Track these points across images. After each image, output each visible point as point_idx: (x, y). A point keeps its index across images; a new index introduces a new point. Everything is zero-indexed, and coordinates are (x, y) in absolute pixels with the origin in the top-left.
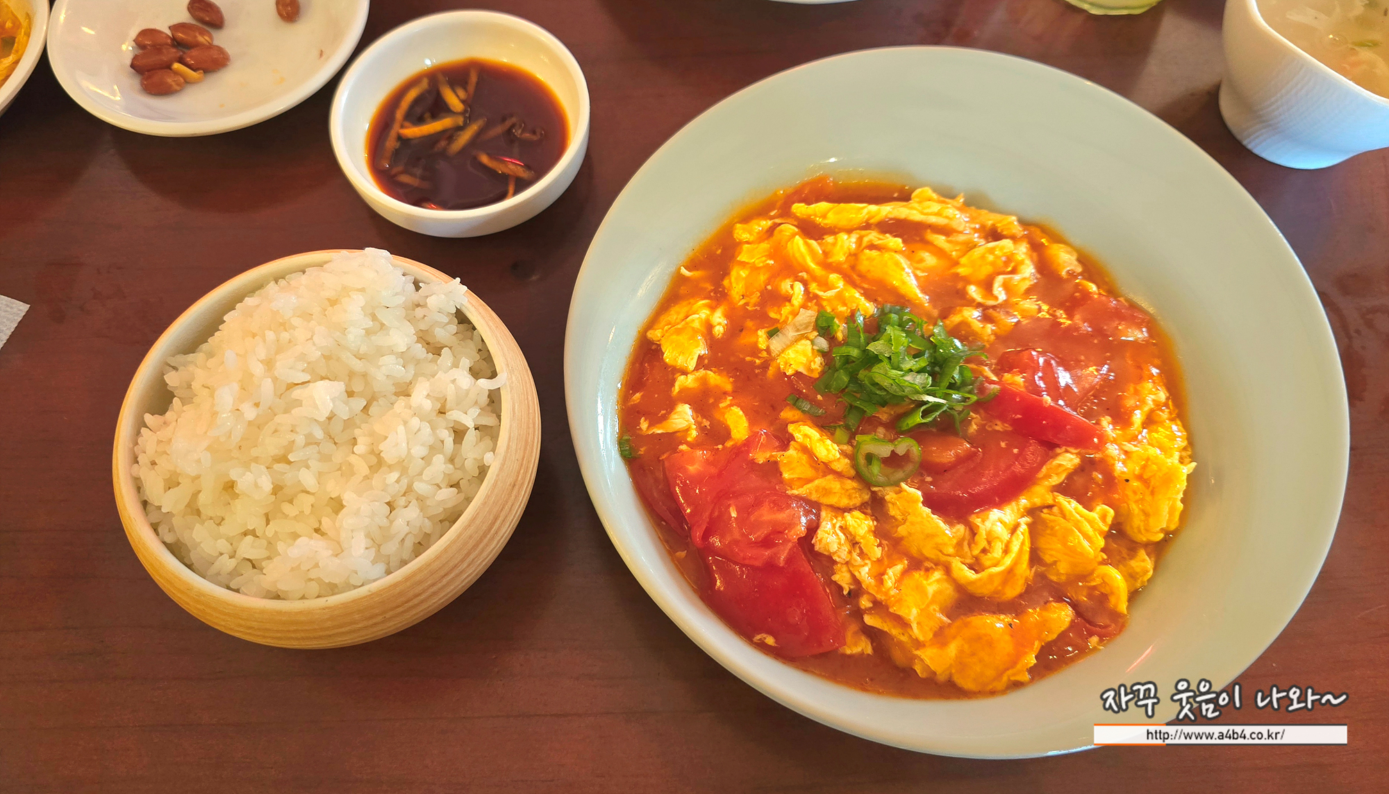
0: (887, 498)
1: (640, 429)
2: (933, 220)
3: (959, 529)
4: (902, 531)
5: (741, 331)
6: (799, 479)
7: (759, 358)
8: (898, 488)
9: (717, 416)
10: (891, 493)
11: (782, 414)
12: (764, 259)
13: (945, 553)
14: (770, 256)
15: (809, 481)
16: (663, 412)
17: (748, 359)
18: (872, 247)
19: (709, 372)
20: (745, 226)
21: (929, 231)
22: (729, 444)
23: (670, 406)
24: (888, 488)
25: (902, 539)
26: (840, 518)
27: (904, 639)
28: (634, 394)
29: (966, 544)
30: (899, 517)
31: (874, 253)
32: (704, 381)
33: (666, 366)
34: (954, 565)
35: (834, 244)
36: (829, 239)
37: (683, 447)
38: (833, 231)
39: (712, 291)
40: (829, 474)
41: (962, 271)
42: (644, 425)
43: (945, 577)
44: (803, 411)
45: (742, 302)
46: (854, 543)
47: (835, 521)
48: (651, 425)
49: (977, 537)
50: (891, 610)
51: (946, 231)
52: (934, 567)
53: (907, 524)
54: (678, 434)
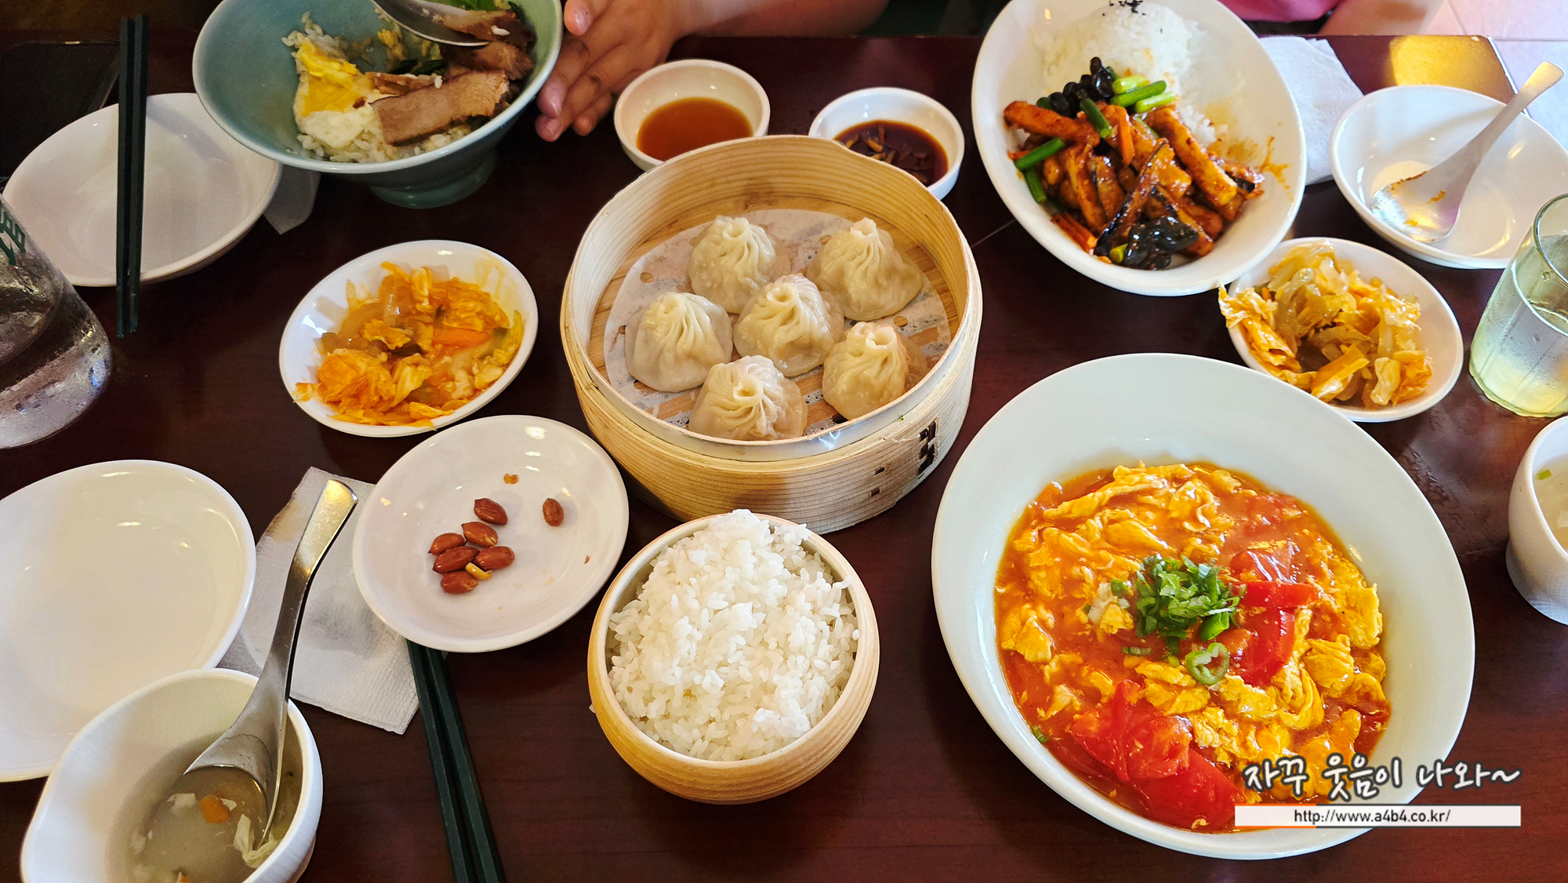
0: (1221, 690)
1: (1041, 717)
2: (1139, 487)
3: (1272, 690)
4: (1241, 708)
5: (1063, 616)
6: (1165, 703)
7: (1087, 630)
8: (1225, 681)
9: (1084, 684)
10: (1222, 686)
11: (1125, 663)
12: (1051, 559)
13: (1272, 711)
14: (1053, 556)
15: (1173, 701)
16: (1048, 698)
17: (1080, 634)
18: (1112, 522)
19: (1061, 655)
20: (1022, 540)
21: (1139, 496)
22: (1104, 700)
23: (1051, 691)
24: (1219, 684)
25: (1244, 714)
26: (1203, 718)
28: (1021, 694)
29: (1281, 698)
30: (1235, 701)
31: (1117, 526)
32: (1061, 663)
33: (1029, 665)
34: (1281, 717)
35: (1088, 529)
36: (1083, 527)
37: (1077, 716)
38: (1081, 520)
39: (1024, 597)
40: (1182, 691)
41: (1174, 515)
42: (1041, 713)
43: (1280, 727)
44: (1138, 656)
45: (1054, 596)
46: (1219, 731)
47: (1201, 721)
48: (1046, 711)
49: (1285, 691)
51: (1151, 491)
52: (1271, 724)
53: (1242, 703)
54: (1067, 709)
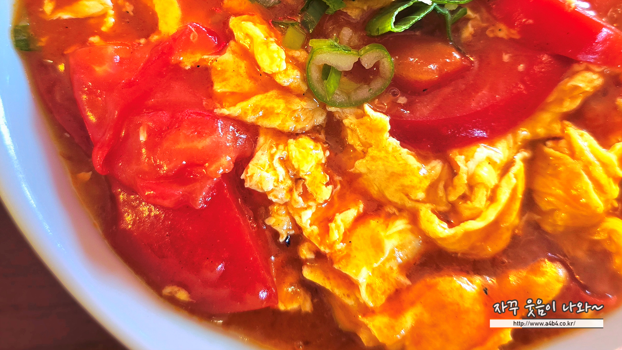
0: (346, 122)
1: (43, 11)
3: (434, 167)
4: (360, 166)
6: (233, 94)
8: (360, 111)
10: (350, 117)
13: (413, 197)
15: (245, 97)
22: (154, 38)
24: (347, 110)
25: (360, 175)
26: (281, 147)
27: (350, 302)
29: (441, 186)
30: (359, 148)
34: (422, 213)
37: (95, 39)
40: (272, 89)
42: (48, 7)
43: (409, 227)
46: (297, 179)
47: (274, 150)
48: (57, 8)
49: (456, 180)
50: (336, 266)
52: (397, 213)
53: (367, 158)
